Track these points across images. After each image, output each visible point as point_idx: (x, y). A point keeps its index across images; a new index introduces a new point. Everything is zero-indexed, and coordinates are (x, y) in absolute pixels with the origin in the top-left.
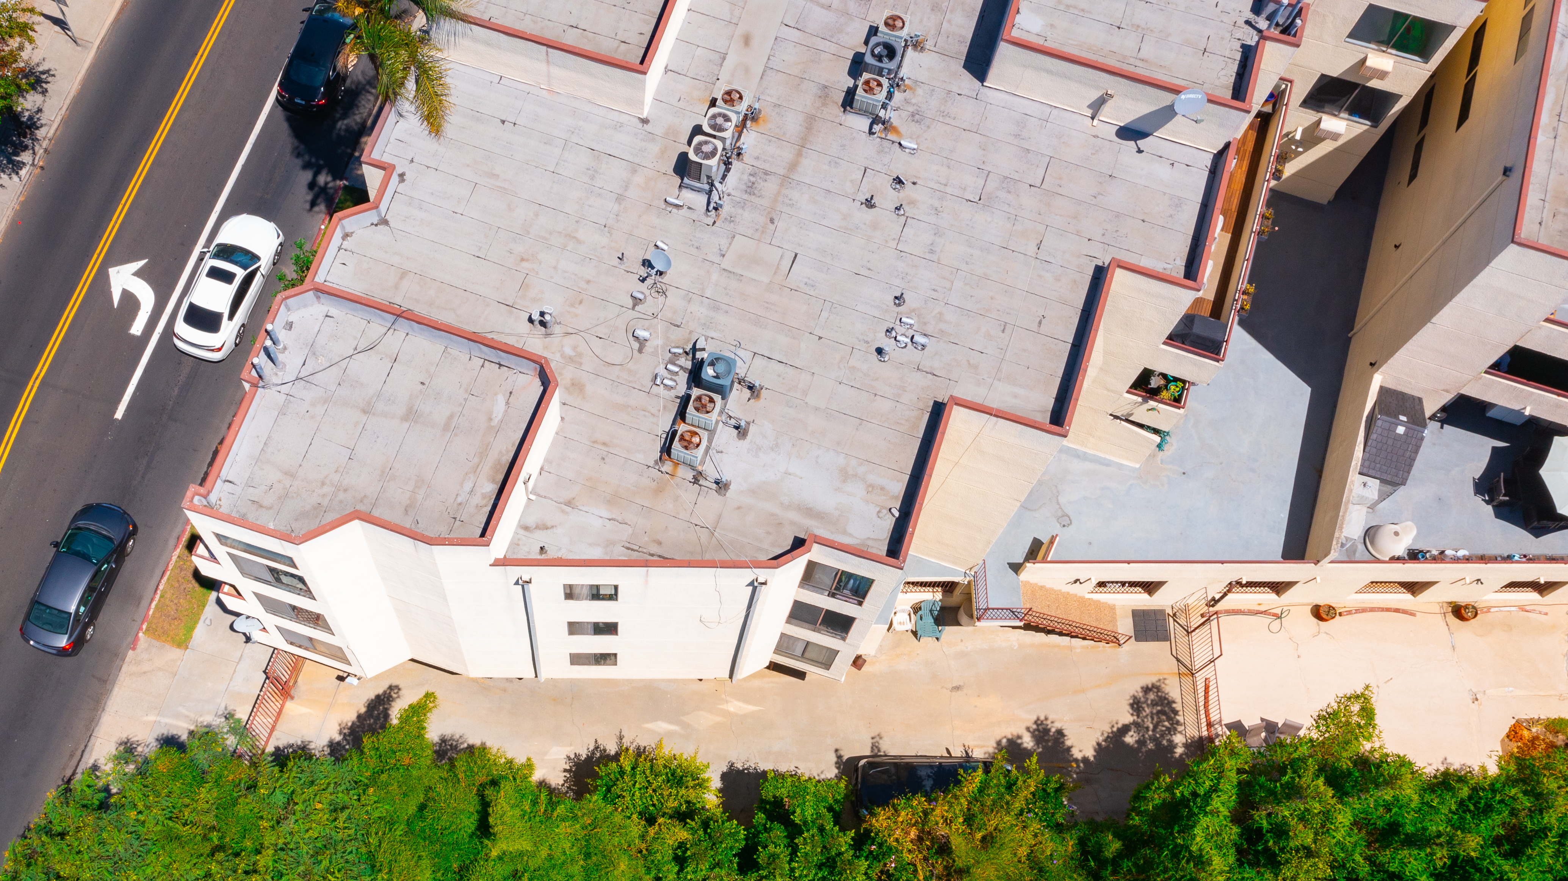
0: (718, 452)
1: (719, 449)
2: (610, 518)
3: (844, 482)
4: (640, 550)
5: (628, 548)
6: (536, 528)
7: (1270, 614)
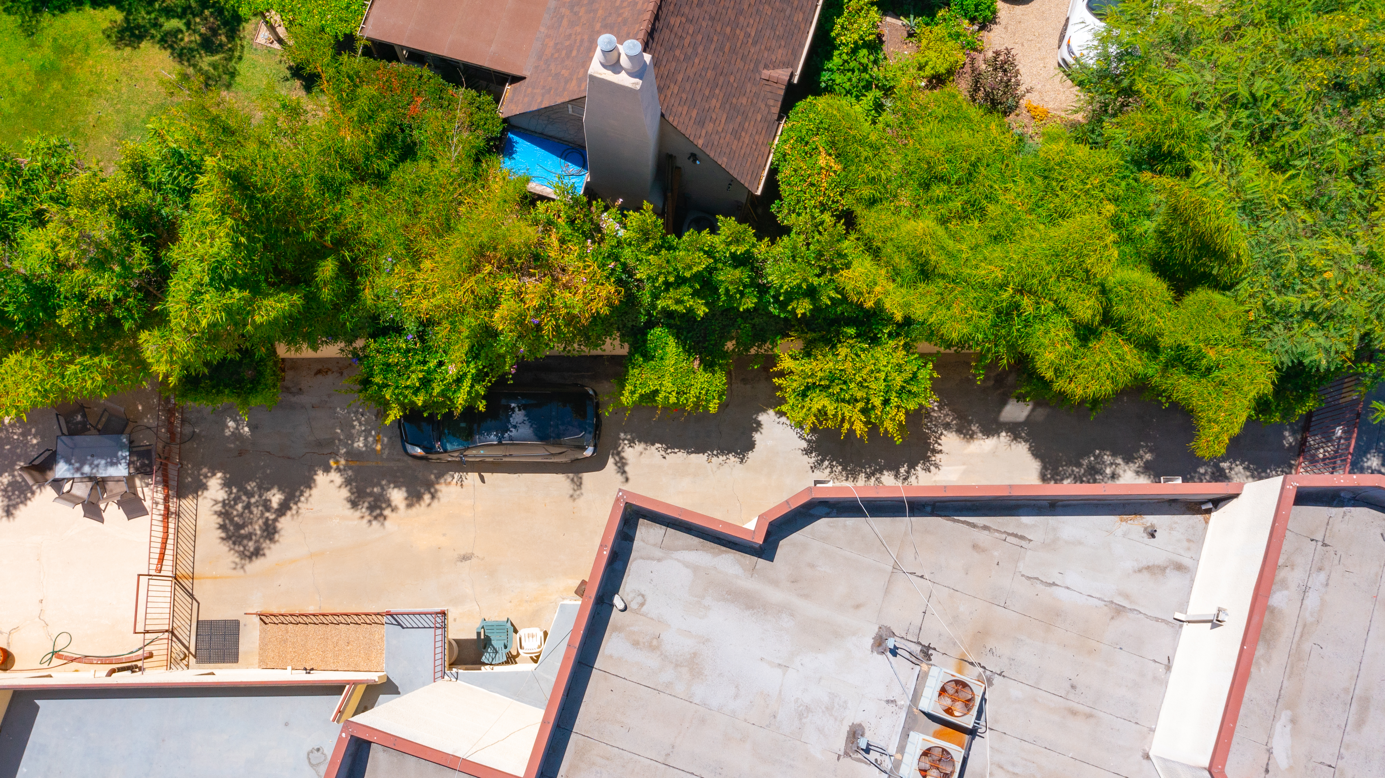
0: (893, 702)
1: (891, 707)
2: (1055, 587)
3: (695, 654)
4: (1004, 536)
5: (1022, 538)
6: (1165, 568)
7: (66, 658)
